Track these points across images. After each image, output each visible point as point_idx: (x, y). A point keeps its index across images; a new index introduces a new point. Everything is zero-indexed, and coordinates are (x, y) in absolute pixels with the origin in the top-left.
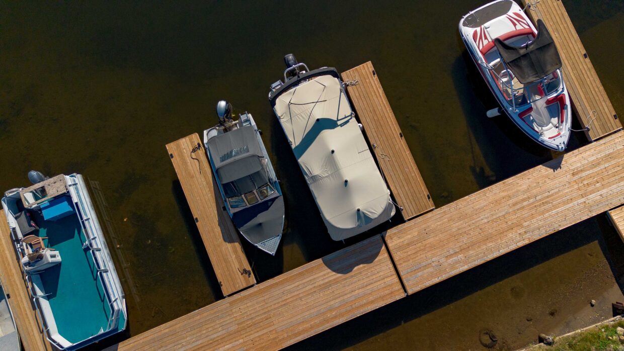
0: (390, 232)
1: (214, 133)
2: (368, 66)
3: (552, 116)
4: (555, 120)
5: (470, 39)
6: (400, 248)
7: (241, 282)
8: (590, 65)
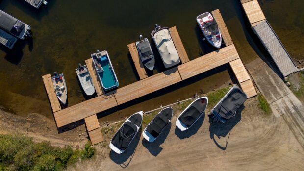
0: (179, 66)
1: (138, 43)
3: (217, 40)
5: (199, 22)
6: (181, 70)
8: (226, 28)
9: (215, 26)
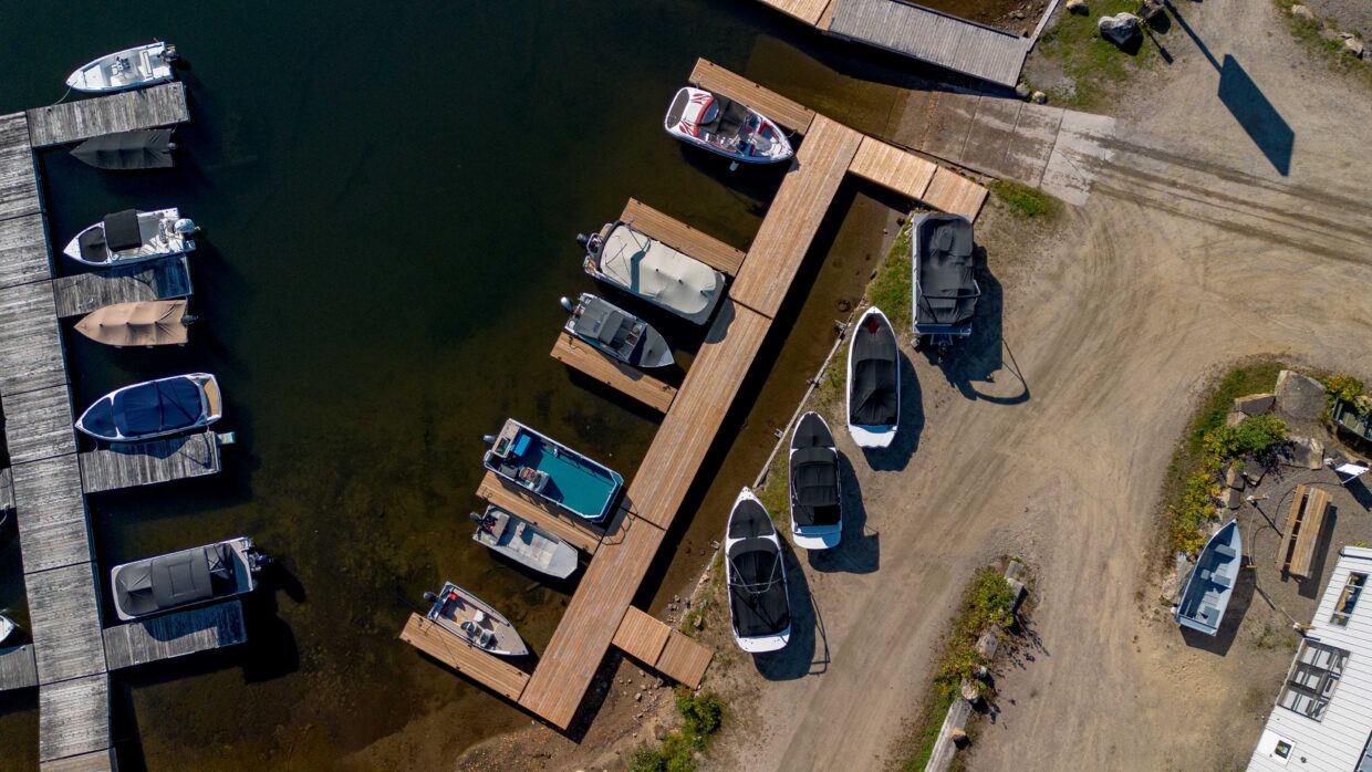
0: (731, 293)
1: (572, 324)
2: (632, 202)
3: (769, 138)
4: (773, 140)
5: (681, 133)
6: (745, 296)
7: (668, 396)
8: (765, 90)
9: (735, 110)
